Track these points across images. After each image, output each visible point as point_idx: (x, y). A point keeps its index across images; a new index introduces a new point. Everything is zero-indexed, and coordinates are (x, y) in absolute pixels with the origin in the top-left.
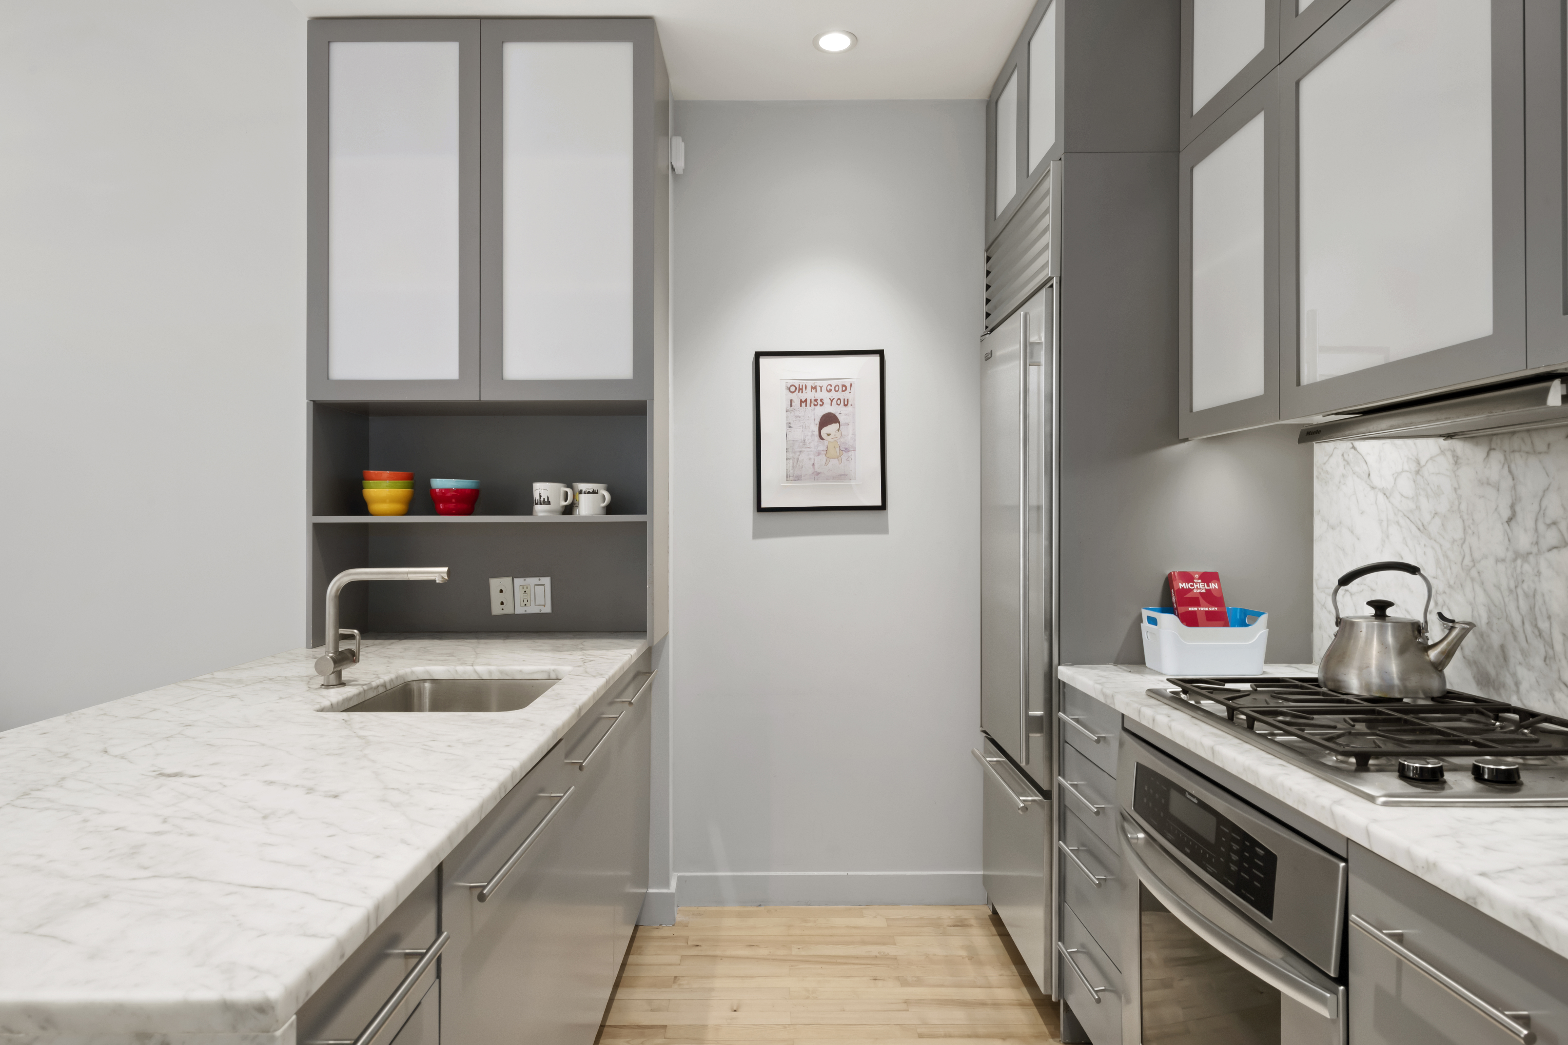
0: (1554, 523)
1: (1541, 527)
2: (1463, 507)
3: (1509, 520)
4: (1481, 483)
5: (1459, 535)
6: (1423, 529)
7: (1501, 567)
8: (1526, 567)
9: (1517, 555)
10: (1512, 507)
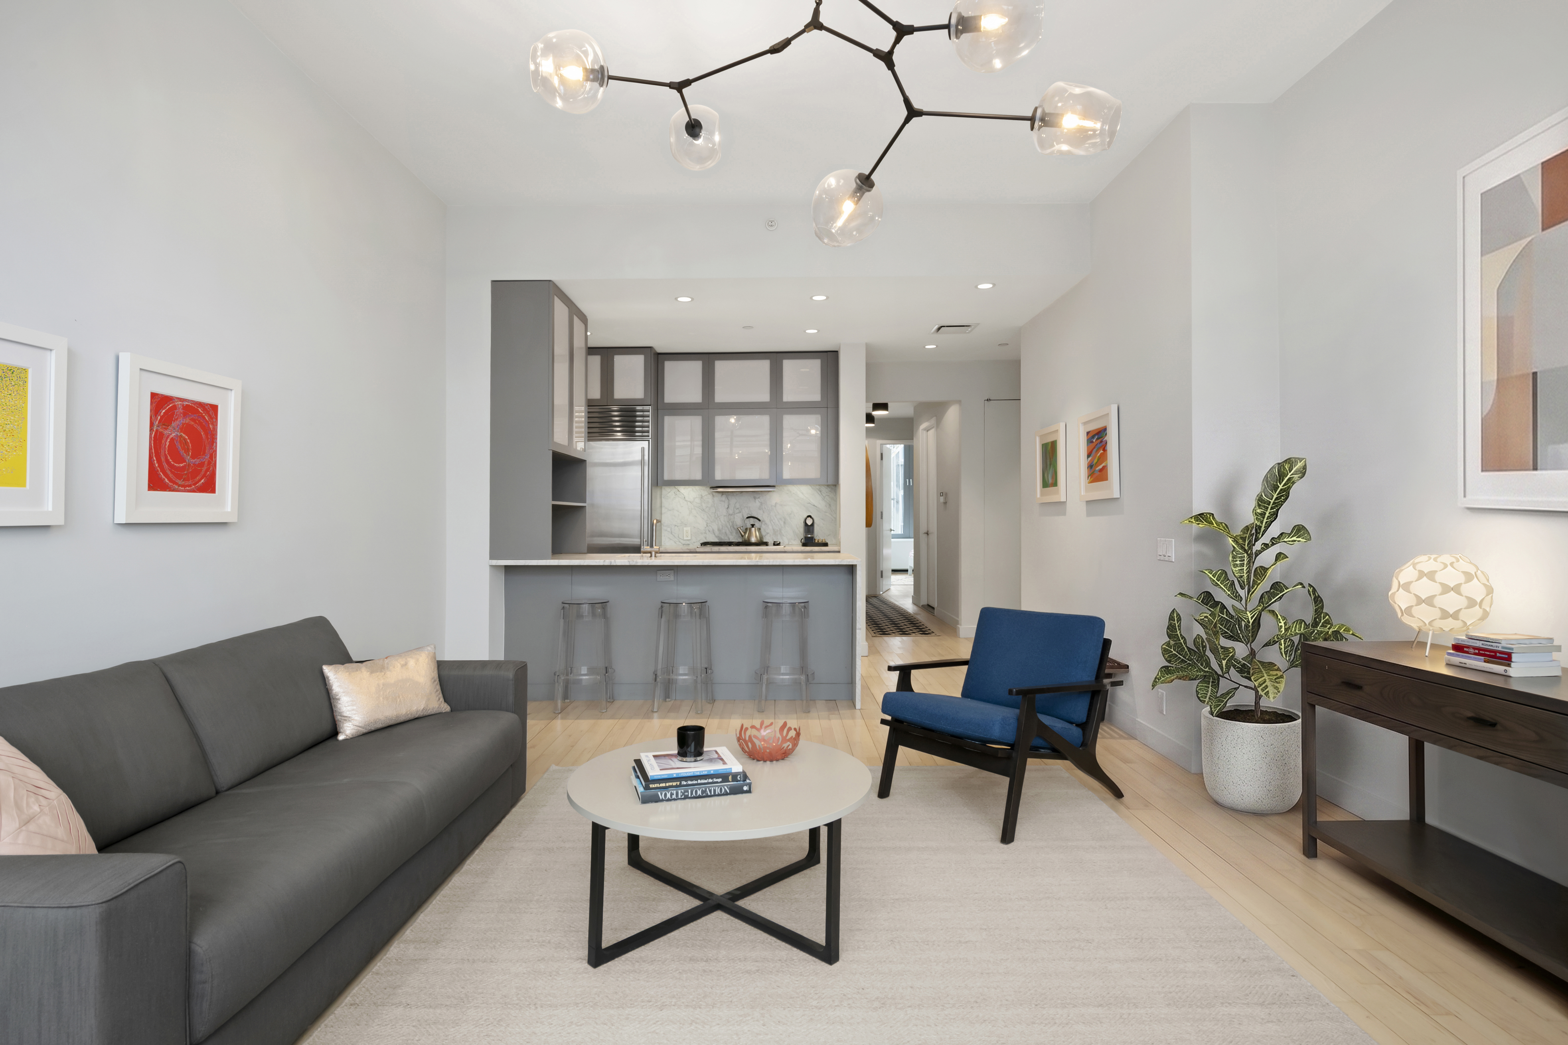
0: (738, 509)
1: (735, 509)
2: (715, 505)
3: (727, 508)
4: (720, 501)
5: (714, 511)
6: (703, 510)
7: (725, 517)
8: (732, 517)
9: (729, 515)
10: (728, 506)
